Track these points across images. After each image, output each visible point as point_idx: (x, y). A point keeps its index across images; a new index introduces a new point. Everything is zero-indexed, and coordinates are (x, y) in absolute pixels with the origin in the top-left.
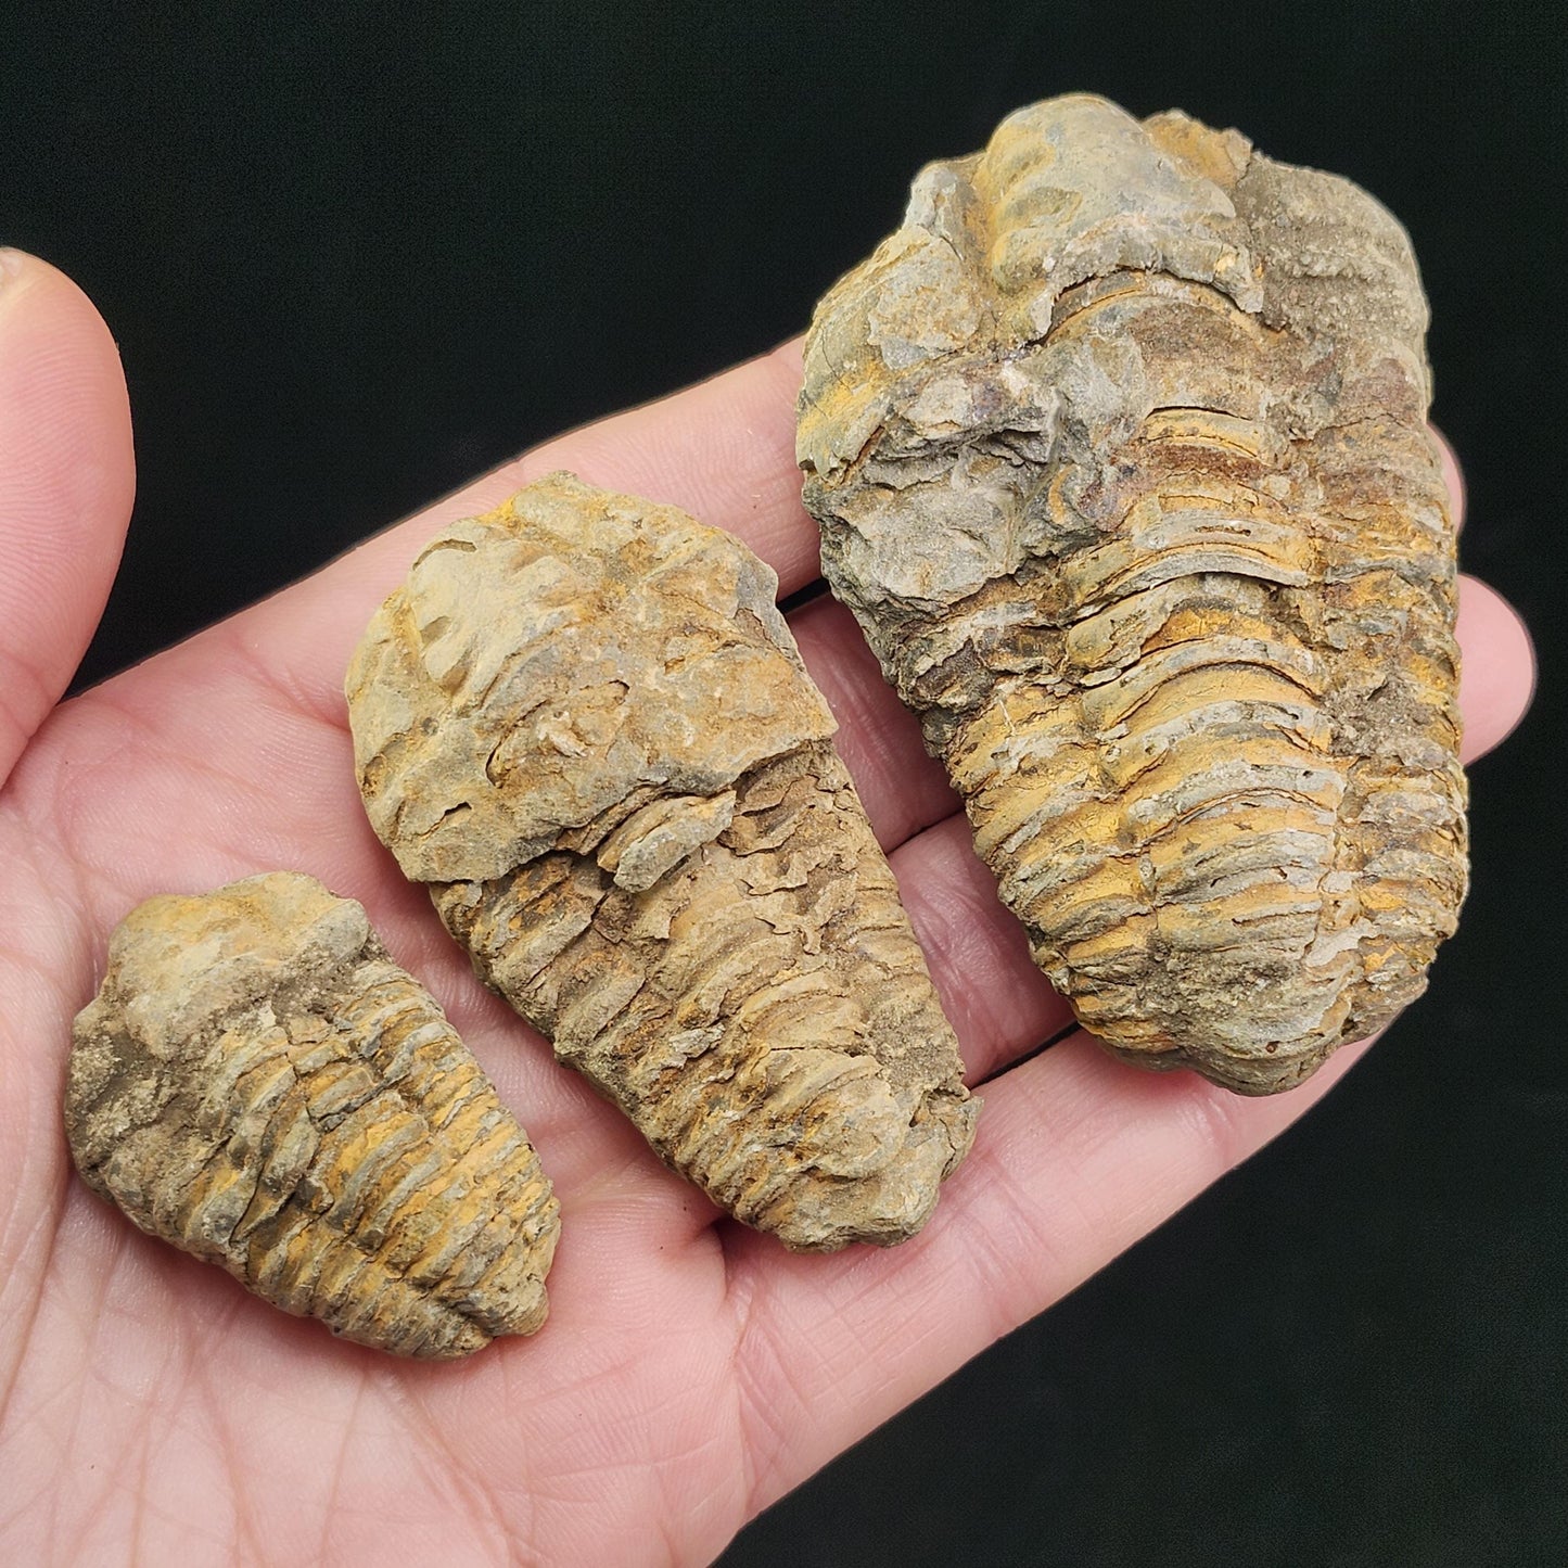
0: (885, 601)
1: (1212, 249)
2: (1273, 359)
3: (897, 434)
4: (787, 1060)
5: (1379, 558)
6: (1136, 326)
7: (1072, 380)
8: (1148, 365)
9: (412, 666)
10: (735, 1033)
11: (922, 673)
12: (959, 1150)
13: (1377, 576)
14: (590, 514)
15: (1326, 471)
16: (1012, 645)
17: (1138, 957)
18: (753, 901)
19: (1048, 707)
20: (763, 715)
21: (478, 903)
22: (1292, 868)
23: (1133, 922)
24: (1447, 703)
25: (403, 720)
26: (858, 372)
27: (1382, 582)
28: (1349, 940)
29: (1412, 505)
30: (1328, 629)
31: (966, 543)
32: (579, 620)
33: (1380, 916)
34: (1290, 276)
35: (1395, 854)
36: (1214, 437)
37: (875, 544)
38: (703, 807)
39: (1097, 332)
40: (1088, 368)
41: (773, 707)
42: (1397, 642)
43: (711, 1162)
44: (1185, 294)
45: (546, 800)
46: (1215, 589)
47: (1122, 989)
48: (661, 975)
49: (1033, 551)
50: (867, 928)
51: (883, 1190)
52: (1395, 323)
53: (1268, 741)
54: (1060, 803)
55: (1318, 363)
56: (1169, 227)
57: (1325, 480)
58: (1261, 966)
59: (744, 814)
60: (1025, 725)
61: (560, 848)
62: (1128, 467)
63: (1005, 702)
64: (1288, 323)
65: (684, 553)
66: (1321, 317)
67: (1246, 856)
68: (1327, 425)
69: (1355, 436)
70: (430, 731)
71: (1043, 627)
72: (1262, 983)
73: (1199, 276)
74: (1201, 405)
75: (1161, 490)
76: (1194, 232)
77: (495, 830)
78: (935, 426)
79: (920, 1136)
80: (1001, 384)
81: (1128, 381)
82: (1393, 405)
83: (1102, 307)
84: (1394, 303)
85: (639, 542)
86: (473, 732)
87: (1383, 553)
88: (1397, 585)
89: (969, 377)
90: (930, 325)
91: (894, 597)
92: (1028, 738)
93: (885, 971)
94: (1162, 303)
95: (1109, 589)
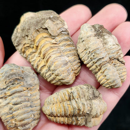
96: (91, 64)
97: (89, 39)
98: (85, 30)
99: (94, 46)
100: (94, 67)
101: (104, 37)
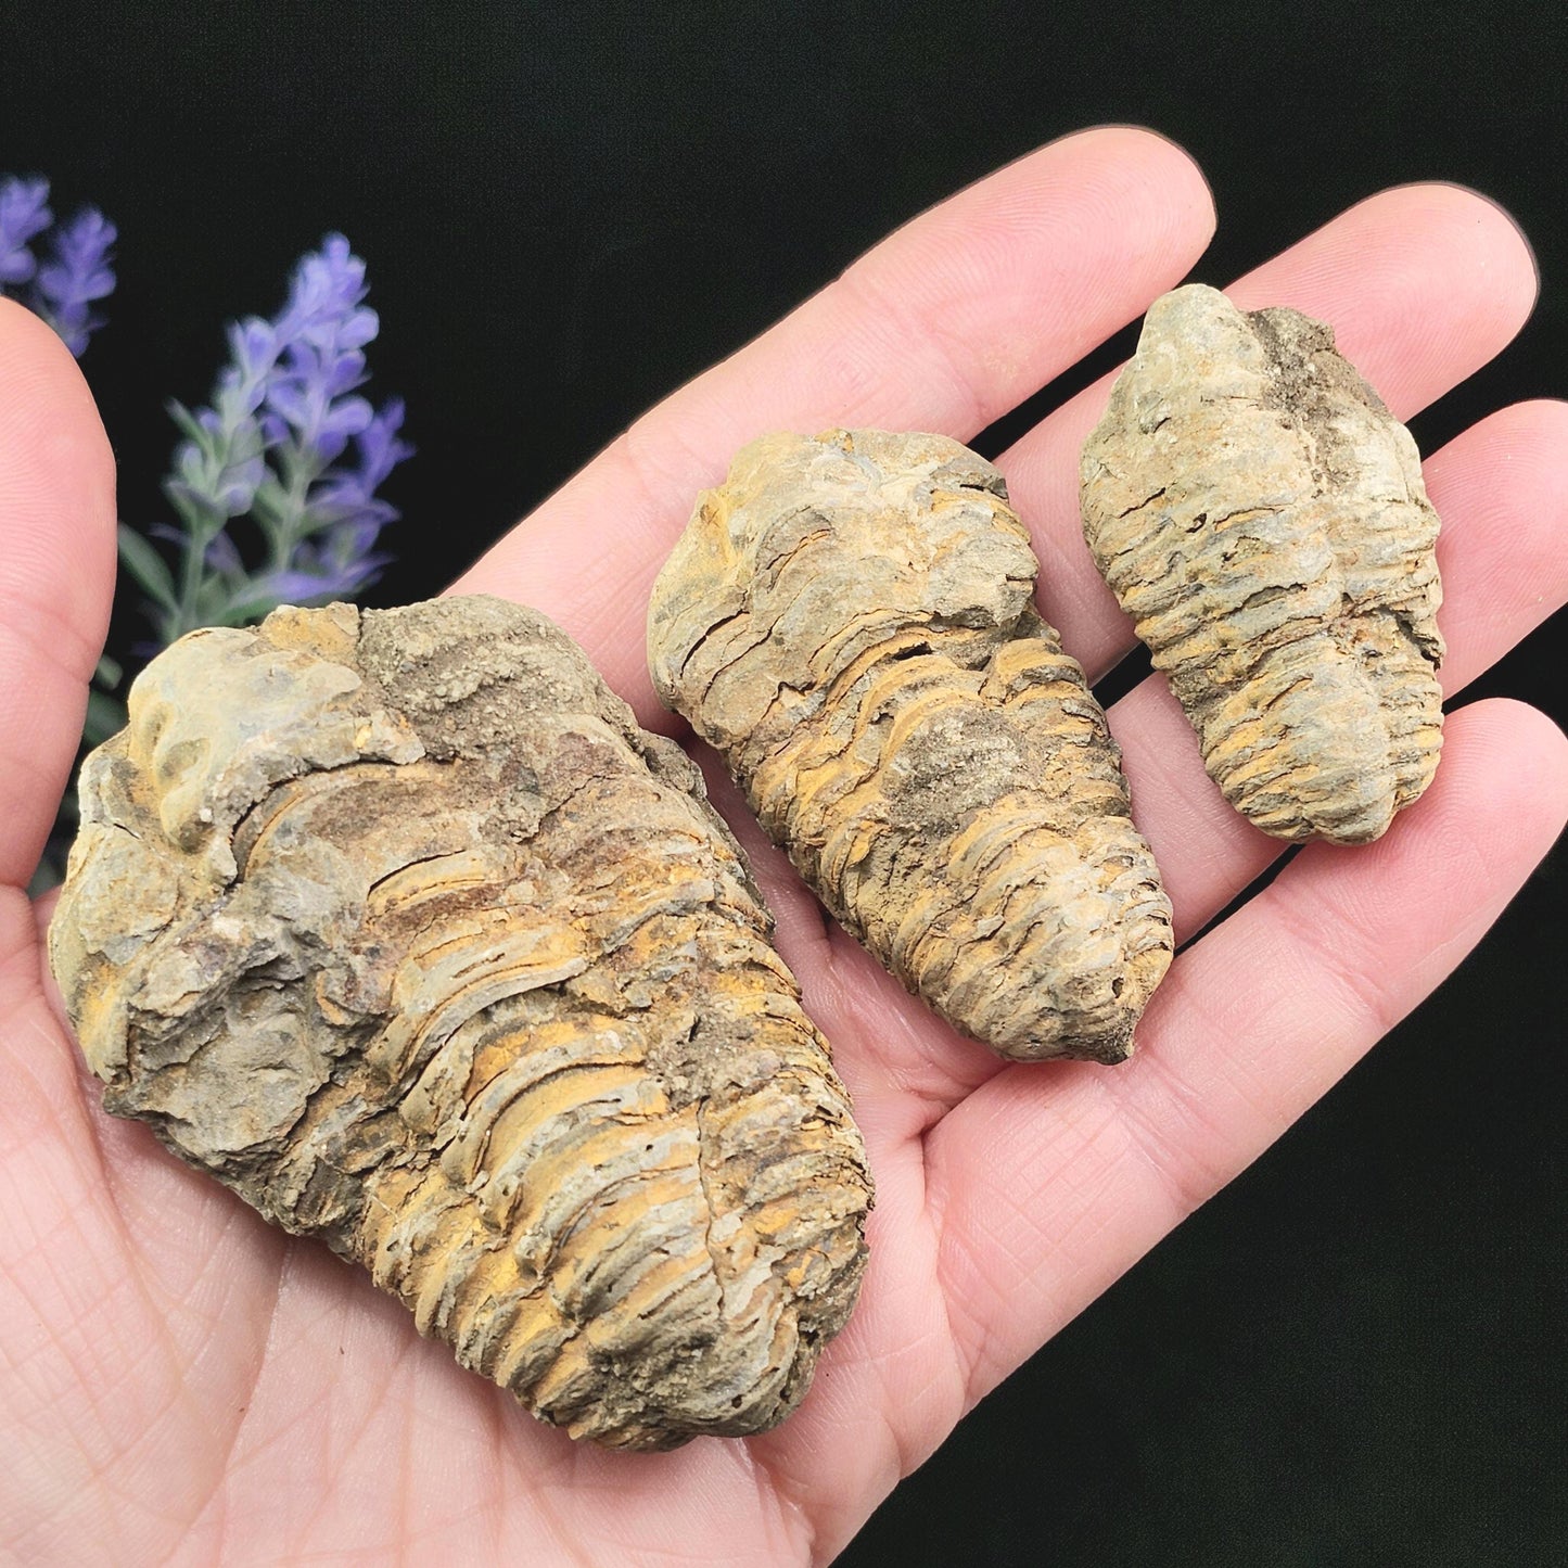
0: (228, 1160)
1: (345, 730)
2: (460, 787)
3: (149, 1025)
5: (640, 911)
6: (313, 827)
7: (280, 902)
8: (346, 851)
11: (294, 1205)
13: (650, 926)
15: (558, 857)
16: (357, 1143)
17: (585, 1378)
19: (417, 1181)
22: (671, 1243)
23: (568, 1347)
24: (767, 1003)
26: (96, 980)
27: (656, 929)
28: (761, 1272)
29: (652, 845)
30: (627, 994)
31: (273, 1076)
33: (778, 1237)
34: (433, 711)
35: (766, 1176)
36: (435, 885)
37: (190, 1118)
39: (281, 850)
40: (290, 884)
42: (694, 975)
44: (345, 780)
46: (503, 1016)
47: (592, 1407)
49: (335, 1054)
52: (555, 700)
53: (602, 1135)
54: (457, 1270)
55: (504, 769)
56: (296, 732)
57: (562, 865)
58: (687, 1341)
60: (405, 1208)
62: (372, 949)
63: (377, 1196)
64: (455, 751)
66: (483, 731)
67: (622, 1255)
68: (544, 814)
69: (574, 810)
71: (380, 1114)
72: (697, 1353)
73: (344, 759)
74: (414, 860)
75: (414, 952)
76: (322, 724)
78: (176, 1004)
80: (217, 937)
81: (332, 876)
82: (594, 768)
83: (273, 827)
84: (547, 683)
87: (641, 904)
88: (671, 924)
89: (185, 946)
90: (135, 912)
91: (233, 1153)
92: (409, 1220)
94: (326, 798)
95: (411, 1060)
96: (1187, 624)
97: (1215, 415)
98: (1195, 340)
99: (1245, 478)
100: (1200, 647)
101: (1334, 424)
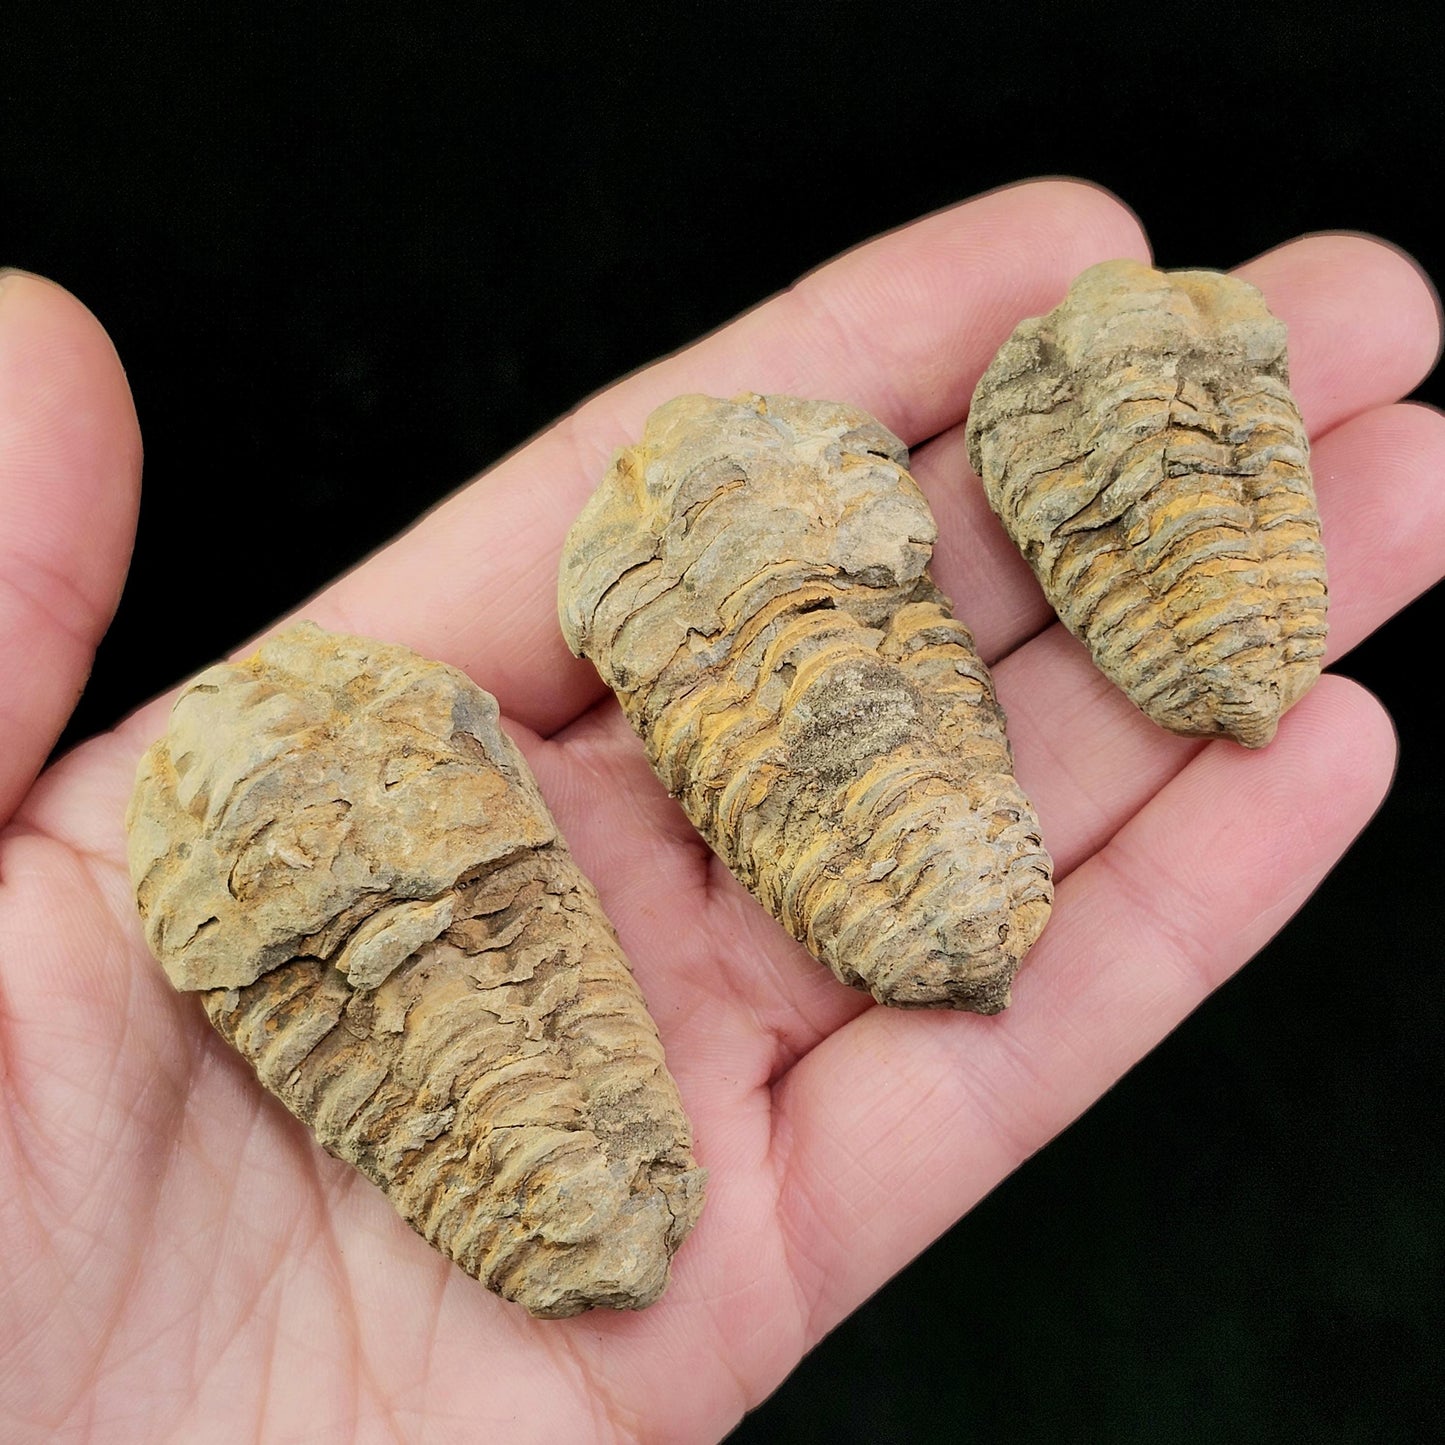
4: (506, 1137)
9: (169, 797)
10: (464, 1116)
12: (680, 1217)
14: (324, 655)
18: (480, 995)
20: (476, 824)
21: (237, 1007)
25: (160, 848)
32: (302, 747)
38: (424, 910)
41: (486, 818)
43: (451, 1236)
45: (282, 910)
48: (402, 1066)
50: (590, 1016)
51: (602, 1255)
59: (474, 918)
61: (303, 954)
65: (404, 683)
70: (185, 855)
77: (242, 939)
79: (638, 1204)
85: (364, 677)
86: (215, 852)
93: (605, 1054)
